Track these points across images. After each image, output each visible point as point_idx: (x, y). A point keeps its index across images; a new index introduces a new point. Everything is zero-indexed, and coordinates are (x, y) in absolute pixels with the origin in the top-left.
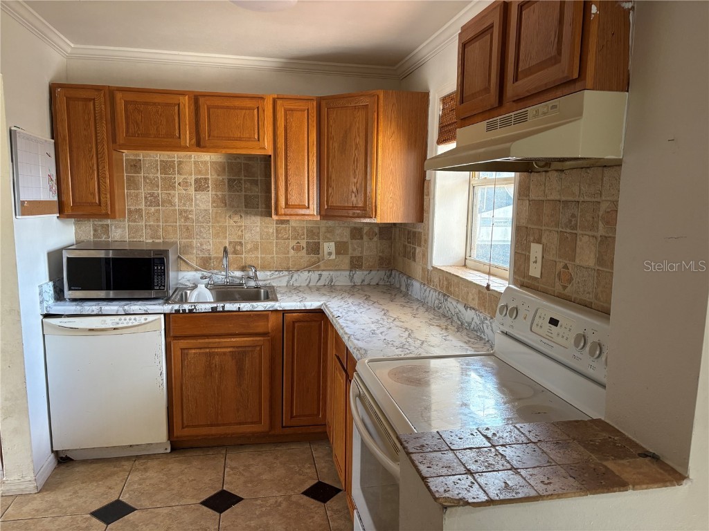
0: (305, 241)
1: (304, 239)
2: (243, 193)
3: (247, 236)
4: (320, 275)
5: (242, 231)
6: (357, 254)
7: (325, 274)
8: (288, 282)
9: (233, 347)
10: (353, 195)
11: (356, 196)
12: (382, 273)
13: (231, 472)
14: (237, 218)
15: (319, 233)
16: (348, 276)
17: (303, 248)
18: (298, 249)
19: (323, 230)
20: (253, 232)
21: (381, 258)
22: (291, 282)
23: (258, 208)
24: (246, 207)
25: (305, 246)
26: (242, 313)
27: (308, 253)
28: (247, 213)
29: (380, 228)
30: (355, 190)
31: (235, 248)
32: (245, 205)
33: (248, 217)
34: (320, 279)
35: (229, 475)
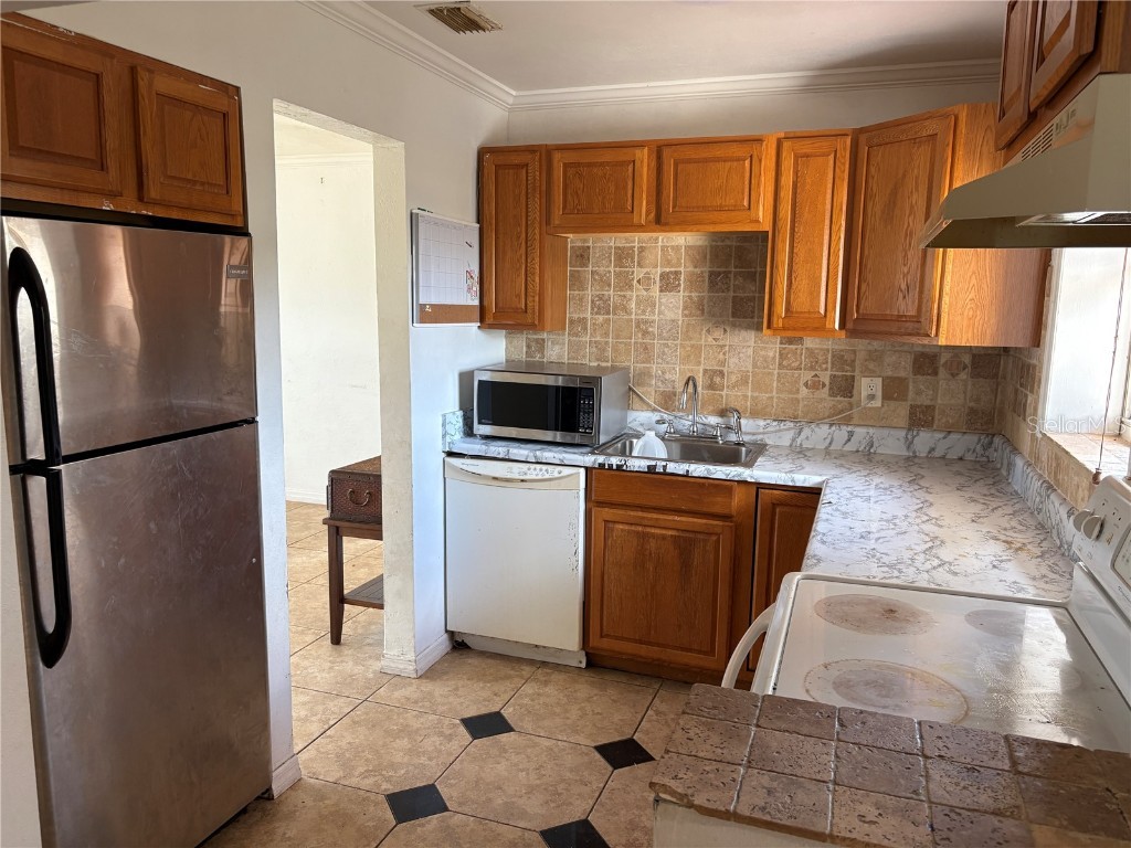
0: (829, 373)
1: (826, 369)
2: (731, 294)
3: (733, 361)
4: (851, 434)
5: (724, 354)
6: (924, 400)
7: (860, 432)
8: (794, 440)
9: (678, 530)
10: (901, 295)
11: (904, 297)
12: (971, 439)
13: (655, 717)
14: (718, 333)
15: (854, 361)
16: (903, 440)
17: (824, 385)
18: (815, 385)
19: (861, 356)
20: (741, 355)
21: (972, 411)
22: (799, 441)
23: (752, 317)
24: (734, 315)
25: (827, 383)
26: (692, 480)
27: (832, 394)
28: (734, 326)
29: (974, 356)
30: (903, 287)
31: (712, 380)
32: (733, 313)
33: (737, 332)
34: (849, 440)
35: (650, 721)
